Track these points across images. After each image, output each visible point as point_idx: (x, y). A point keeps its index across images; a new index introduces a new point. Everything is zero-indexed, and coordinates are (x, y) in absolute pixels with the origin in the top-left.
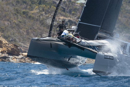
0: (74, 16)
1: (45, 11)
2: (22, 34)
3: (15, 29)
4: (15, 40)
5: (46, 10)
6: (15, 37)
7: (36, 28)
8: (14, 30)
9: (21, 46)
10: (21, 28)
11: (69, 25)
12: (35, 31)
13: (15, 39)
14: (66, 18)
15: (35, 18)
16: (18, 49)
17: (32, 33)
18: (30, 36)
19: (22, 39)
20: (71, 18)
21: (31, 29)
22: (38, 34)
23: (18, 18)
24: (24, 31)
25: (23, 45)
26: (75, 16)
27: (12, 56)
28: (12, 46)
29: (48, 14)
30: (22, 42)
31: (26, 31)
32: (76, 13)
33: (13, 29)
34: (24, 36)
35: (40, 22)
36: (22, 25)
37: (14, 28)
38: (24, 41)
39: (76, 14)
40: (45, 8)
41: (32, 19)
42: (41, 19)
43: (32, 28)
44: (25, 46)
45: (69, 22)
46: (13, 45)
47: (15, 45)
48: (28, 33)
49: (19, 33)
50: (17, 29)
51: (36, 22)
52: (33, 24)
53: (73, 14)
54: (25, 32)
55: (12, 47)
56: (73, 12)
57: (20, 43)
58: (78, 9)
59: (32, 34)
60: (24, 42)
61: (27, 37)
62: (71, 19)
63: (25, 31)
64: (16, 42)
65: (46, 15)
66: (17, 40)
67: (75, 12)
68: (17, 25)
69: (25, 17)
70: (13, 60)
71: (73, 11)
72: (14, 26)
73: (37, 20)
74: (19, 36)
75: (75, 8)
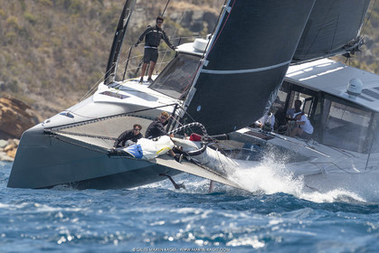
2: (40, 65)
3: (16, 46)
4: (14, 87)
6: (14, 74)
7: (89, 44)
8: (11, 50)
9: (37, 108)
10: (36, 42)
11: (206, 29)
12: (85, 52)
13: (15, 82)
14: (196, 8)
15: (86, 9)
16: (27, 115)
17: (76, 60)
18: (68, 72)
19: (39, 83)
20: (211, 7)
21: (70, 45)
22: (94, 65)
23: (24, 9)
24: (47, 52)
25: (42, 102)
27: (6, 139)
28: (6, 105)
30: (40, 94)
31: (55, 53)
33: (8, 47)
34: (48, 70)
35: (104, 22)
36: (38, 31)
37: (10, 43)
38: (47, 90)
41: (74, 10)
42: (105, 12)
43: (75, 43)
44: (51, 105)
45: (208, 22)
46: (7, 102)
47: (15, 102)
48: (60, 61)
49: (30, 59)
50: (21, 48)
51: (89, 23)
52: (80, 30)
54: (49, 57)
55: (5, 108)
57: (33, 97)
59: (75, 64)
60: (46, 94)
61: (57, 75)
62: (214, 10)
63: (51, 55)
64: (17, 91)
66: (22, 85)
68: (22, 32)
69: (49, 5)
70: (10, 153)
72: (12, 37)
73: (92, 15)
74: (30, 72)
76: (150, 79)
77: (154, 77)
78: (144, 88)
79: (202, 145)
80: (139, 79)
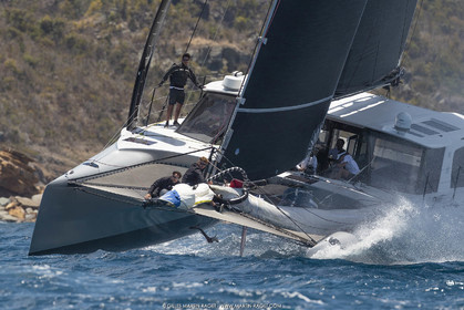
0: (243, 35)
1: (129, 18)
2: (42, 112)
3: (15, 92)
4: (14, 138)
5: (132, 15)
6: (15, 123)
7: (97, 88)
8: (10, 96)
9: (41, 159)
10: (38, 87)
11: (225, 67)
12: (93, 96)
13: (16, 132)
14: (215, 44)
15: (91, 48)
16: (29, 169)
17: (82, 105)
18: (74, 120)
19: (42, 132)
20: (231, 42)
21: (75, 88)
22: (103, 110)
23: (23, 51)
24: (50, 98)
25: (46, 153)
26: (250, 32)
27: (7, 197)
28: (6, 159)
29: (142, 27)
30: (44, 145)
31: (59, 98)
32: (252, 21)
33: (7, 93)
34: (51, 118)
35: (112, 63)
36: (40, 75)
37: (9, 88)
38: (51, 141)
39: (252, 27)
40: (129, 8)
41: (79, 50)
42: (113, 51)
43: (80, 86)
44: (56, 157)
45: (227, 59)
46: (7, 155)
47: (15, 155)
48: (65, 108)
49: (31, 106)
50: (20, 94)
51: (96, 64)
52: (85, 72)
53: (241, 27)
54: (52, 103)
55: (5, 162)
56: (239, 19)
57: (36, 148)
58: (259, 8)
59: (82, 110)
60: (50, 145)
61: (62, 123)
62: (234, 46)
63: (55, 101)
64: (18, 142)
65: (133, 35)
66: (24, 136)
67: (247, 16)
68: (20, 76)
69: (50, 45)
70: (12, 212)
71: (239, 15)
72: (10, 82)
73: (99, 54)
74: (32, 120)
75: (246, 4)
76: (176, 123)
77: (180, 121)
78: (170, 133)
79: (243, 192)
80: (164, 123)
